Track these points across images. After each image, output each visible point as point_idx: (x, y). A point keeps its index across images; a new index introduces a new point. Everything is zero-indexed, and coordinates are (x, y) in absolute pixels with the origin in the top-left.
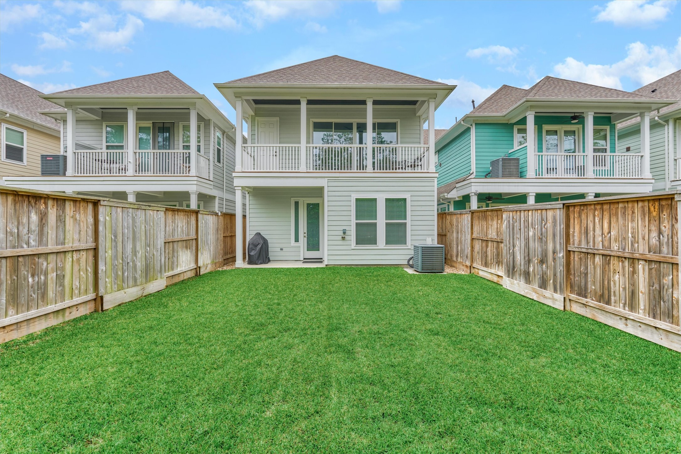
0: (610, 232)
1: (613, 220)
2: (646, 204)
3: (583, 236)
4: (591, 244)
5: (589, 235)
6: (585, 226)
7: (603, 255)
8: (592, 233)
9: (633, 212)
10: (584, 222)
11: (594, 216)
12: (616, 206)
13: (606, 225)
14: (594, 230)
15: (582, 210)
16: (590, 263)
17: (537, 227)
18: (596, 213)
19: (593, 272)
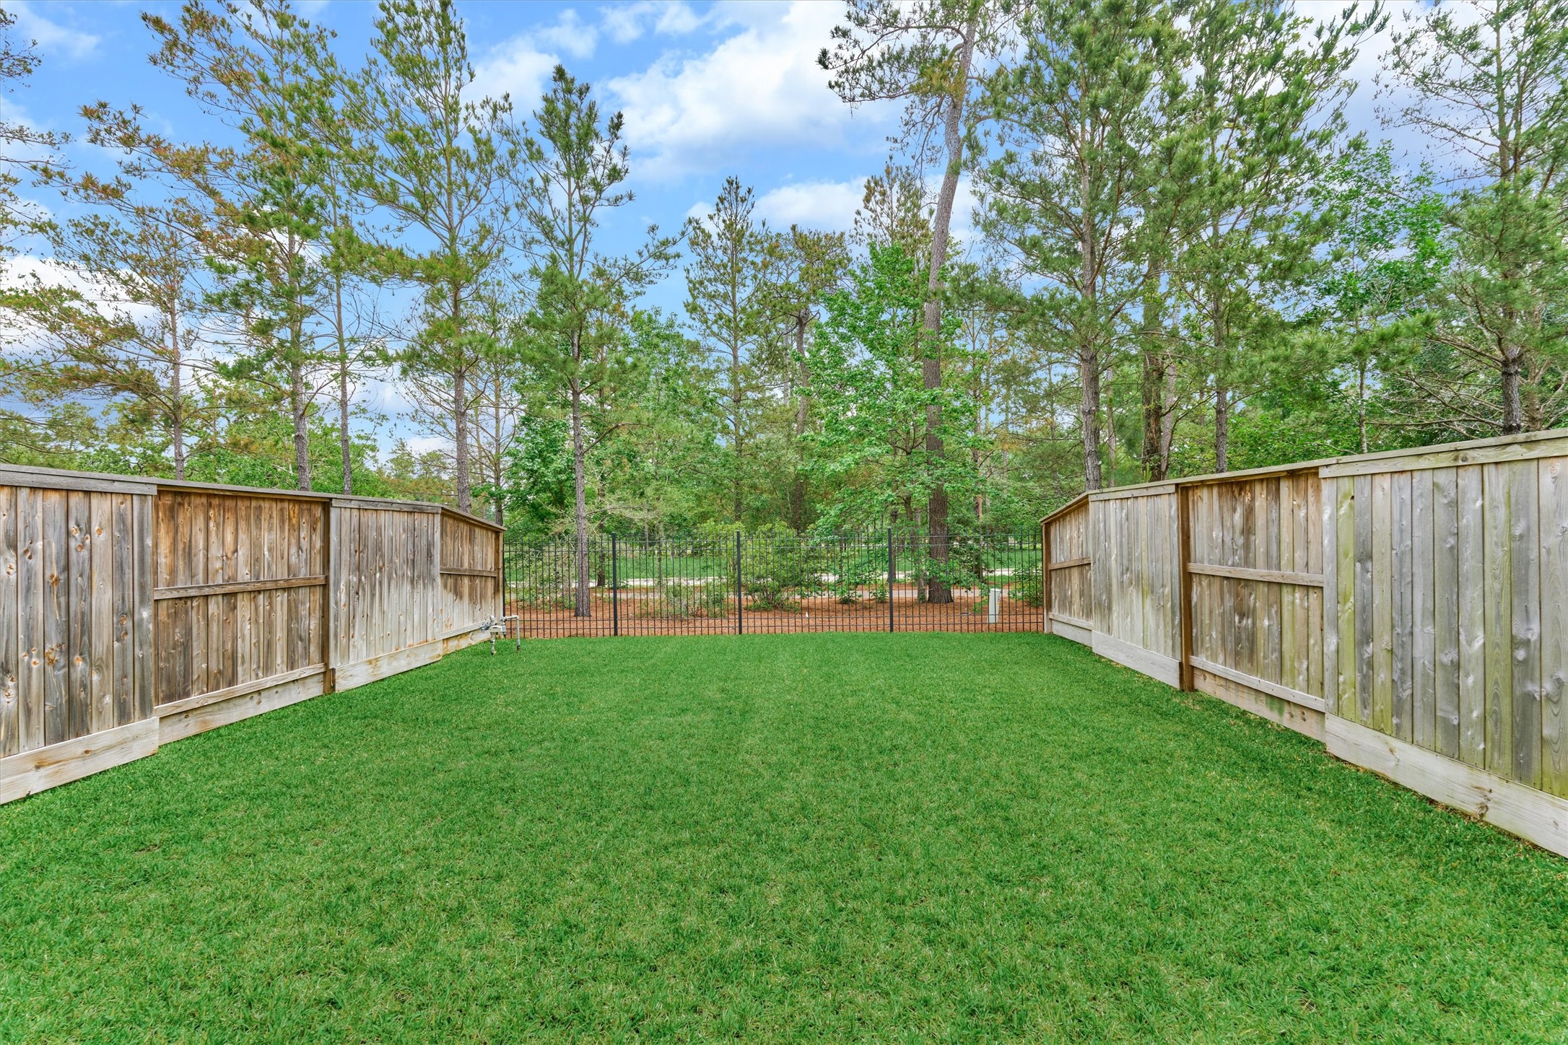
0: (236, 551)
1: (242, 525)
2: (286, 505)
3: (181, 563)
4: (200, 577)
5: (194, 559)
6: (187, 540)
7: (224, 595)
8: (201, 555)
9: (271, 517)
10: (184, 530)
11: (208, 519)
12: (247, 503)
13: (229, 538)
14: (207, 549)
15: (180, 504)
16: (196, 618)
17: (39, 545)
18: (211, 513)
19: (203, 635)
